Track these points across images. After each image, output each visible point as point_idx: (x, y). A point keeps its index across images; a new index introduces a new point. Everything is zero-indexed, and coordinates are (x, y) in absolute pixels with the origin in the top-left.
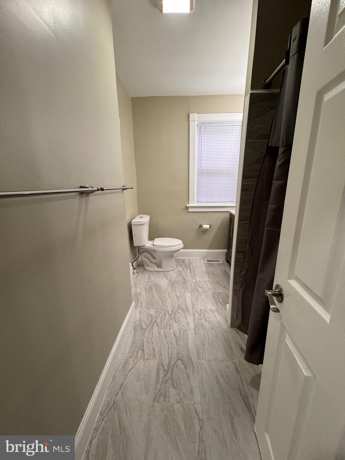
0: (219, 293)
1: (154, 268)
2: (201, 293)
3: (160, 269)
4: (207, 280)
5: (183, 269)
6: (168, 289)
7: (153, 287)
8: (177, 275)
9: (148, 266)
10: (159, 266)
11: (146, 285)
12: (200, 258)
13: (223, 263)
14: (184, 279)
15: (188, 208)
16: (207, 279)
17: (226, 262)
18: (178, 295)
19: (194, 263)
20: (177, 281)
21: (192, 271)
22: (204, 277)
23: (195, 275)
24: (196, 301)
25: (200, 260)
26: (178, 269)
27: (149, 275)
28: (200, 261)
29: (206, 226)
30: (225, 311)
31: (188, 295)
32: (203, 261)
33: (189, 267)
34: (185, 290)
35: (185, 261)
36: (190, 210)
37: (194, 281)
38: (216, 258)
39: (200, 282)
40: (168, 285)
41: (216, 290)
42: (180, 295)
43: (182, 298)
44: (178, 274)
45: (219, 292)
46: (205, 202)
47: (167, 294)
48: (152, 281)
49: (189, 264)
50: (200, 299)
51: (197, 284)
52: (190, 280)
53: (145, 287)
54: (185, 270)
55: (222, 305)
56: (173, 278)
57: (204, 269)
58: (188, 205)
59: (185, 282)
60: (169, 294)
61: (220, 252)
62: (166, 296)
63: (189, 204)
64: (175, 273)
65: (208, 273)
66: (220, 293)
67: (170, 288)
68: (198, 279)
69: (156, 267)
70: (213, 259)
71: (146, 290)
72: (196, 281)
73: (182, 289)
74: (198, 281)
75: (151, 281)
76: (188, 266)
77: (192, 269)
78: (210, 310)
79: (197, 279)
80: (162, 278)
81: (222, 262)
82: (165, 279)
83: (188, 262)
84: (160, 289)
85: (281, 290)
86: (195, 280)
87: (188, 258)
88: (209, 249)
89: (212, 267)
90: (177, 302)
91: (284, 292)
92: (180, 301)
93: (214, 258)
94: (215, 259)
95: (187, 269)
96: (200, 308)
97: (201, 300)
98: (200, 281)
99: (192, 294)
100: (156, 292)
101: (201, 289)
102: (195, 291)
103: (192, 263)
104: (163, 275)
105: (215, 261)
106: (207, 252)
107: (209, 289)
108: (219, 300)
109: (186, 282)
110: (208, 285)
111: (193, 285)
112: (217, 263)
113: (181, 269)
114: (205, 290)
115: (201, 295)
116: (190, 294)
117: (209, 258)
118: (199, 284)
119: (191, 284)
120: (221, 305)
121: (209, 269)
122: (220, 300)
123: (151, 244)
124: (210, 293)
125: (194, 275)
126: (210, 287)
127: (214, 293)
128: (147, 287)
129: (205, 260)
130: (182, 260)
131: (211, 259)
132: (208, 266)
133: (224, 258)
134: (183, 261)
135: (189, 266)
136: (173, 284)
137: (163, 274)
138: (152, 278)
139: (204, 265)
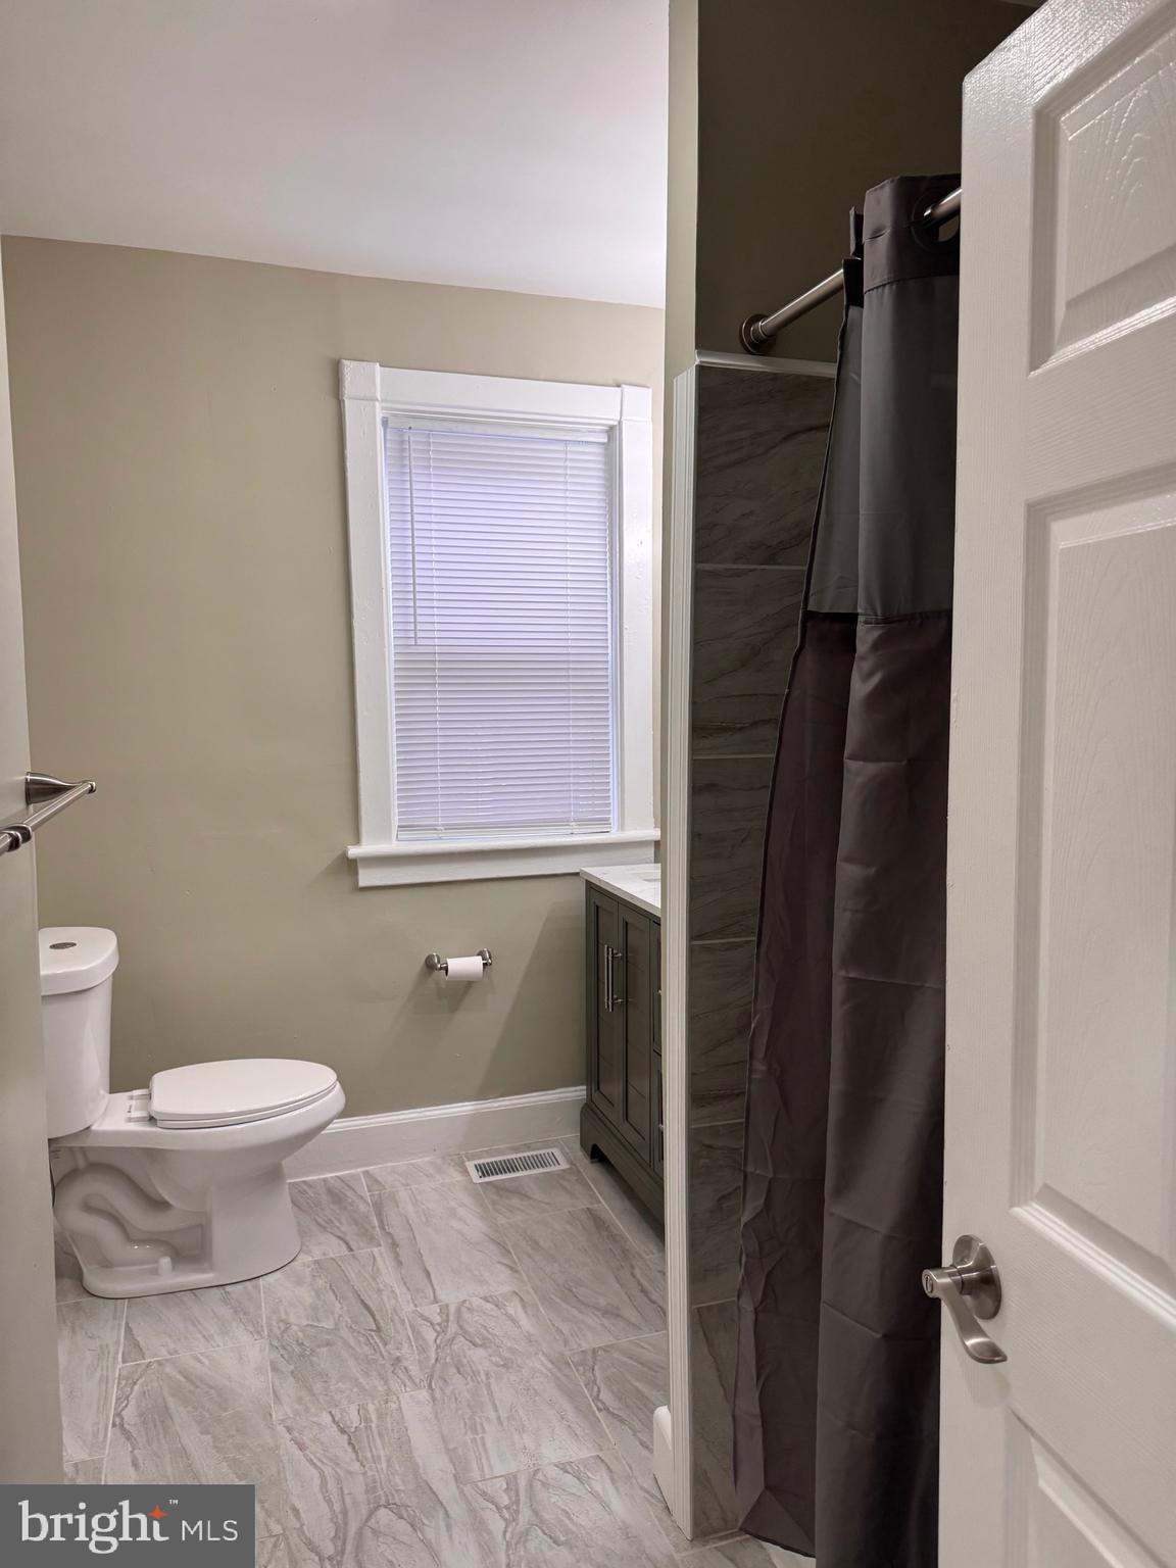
0: (589, 1357)
1: (155, 1272)
2: (487, 1375)
3: (203, 1271)
4: (506, 1289)
5: (344, 1246)
6: (277, 1397)
7: (171, 1402)
8: (318, 1293)
9: (107, 1264)
10: (190, 1249)
11: (123, 1399)
12: (439, 1161)
13: (573, 1170)
14: (367, 1307)
15: (351, 866)
16: (501, 1282)
17: (587, 1161)
18: (353, 1418)
19: (403, 1195)
20: (328, 1331)
21: (405, 1253)
22: (486, 1275)
23: (428, 1274)
24: (470, 1436)
25: (439, 1170)
26: (317, 1254)
27: (129, 1330)
28: (438, 1177)
29: (465, 965)
30: (645, 1453)
31: (413, 1405)
32: (458, 1177)
33: (382, 1228)
34: (386, 1383)
35: (349, 1193)
36: (367, 878)
37: (433, 1312)
38: (529, 1148)
39: (466, 1315)
40: (275, 1369)
41: (566, 1343)
42: (367, 1420)
43: (381, 1436)
44: (321, 1282)
45: (585, 1346)
46: (449, 827)
47: (281, 1428)
48: (159, 1363)
49: (378, 1208)
50: (493, 1415)
51: (453, 1328)
52: (407, 1309)
53: (118, 1414)
54: (363, 1250)
55: (622, 1421)
56: (292, 1319)
57: (473, 1224)
58: (353, 852)
59: (379, 1329)
60: (289, 1430)
61: (549, 1106)
62: (277, 1447)
63: (357, 842)
64: (299, 1282)
65: (501, 1245)
66: (594, 1351)
67: (289, 1387)
68: (450, 1295)
69: (165, 1262)
70: (514, 1156)
71: (128, 1436)
72: (444, 1310)
73: (367, 1374)
74: (452, 1309)
75: (149, 1365)
76: (376, 1222)
77: (401, 1235)
78: (564, 1468)
79: (443, 1296)
80: (224, 1332)
81: (564, 1165)
82: (241, 1335)
83: (367, 1195)
84: (225, 1410)
85: (986, 1258)
86: (436, 1301)
87: (367, 1172)
88: (482, 1094)
89: (516, 1202)
90: (356, 1466)
91: (1001, 1267)
92: (376, 1459)
93: (515, 1150)
94: (521, 1155)
95: (371, 1240)
96: (499, 1470)
97: (499, 1418)
98: (464, 1301)
99: (438, 1394)
100: (206, 1432)
101: (481, 1352)
102: (453, 1370)
103: (393, 1198)
104: (225, 1311)
105: (527, 1164)
106: (475, 1118)
107: (529, 1339)
108: (597, 1399)
109: (382, 1324)
110: (514, 1321)
111: (430, 1335)
112: (536, 1178)
113: (335, 1249)
114: (508, 1355)
115: (488, 1386)
116: (423, 1395)
117: (489, 1154)
118: (467, 1327)
119: (417, 1333)
120: (617, 1424)
121: (501, 1220)
122: (601, 1396)
123: (136, 1114)
124: (539, 1363)
125: (421, 1275)
126: (531, 1331)
127: (560, 1363)
128: (130, 1414)
129: (470, 1166)
130: (330, 1191)
131: (500, 1152)
132: (494, 1203)
133: (573, 1136)
134: (336, 1195)
135: (381, 1221)
136: (303, 1356)
137: (225, 1301)
138: (156, 1344)
139: (468, 1200)
